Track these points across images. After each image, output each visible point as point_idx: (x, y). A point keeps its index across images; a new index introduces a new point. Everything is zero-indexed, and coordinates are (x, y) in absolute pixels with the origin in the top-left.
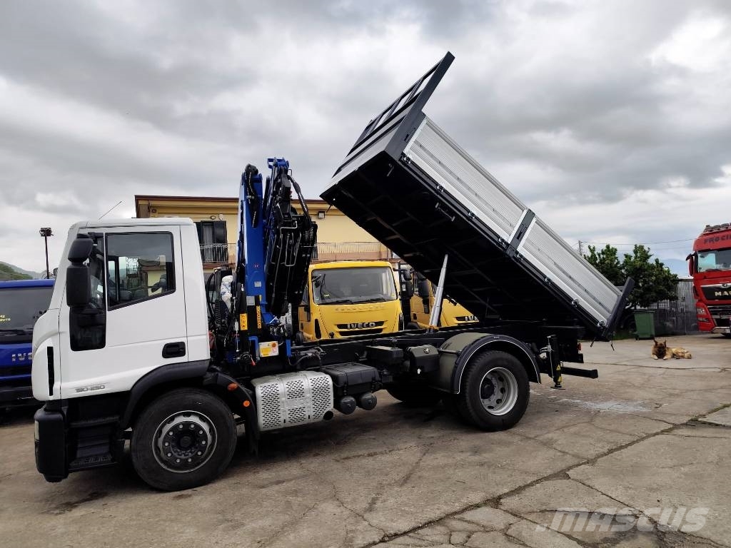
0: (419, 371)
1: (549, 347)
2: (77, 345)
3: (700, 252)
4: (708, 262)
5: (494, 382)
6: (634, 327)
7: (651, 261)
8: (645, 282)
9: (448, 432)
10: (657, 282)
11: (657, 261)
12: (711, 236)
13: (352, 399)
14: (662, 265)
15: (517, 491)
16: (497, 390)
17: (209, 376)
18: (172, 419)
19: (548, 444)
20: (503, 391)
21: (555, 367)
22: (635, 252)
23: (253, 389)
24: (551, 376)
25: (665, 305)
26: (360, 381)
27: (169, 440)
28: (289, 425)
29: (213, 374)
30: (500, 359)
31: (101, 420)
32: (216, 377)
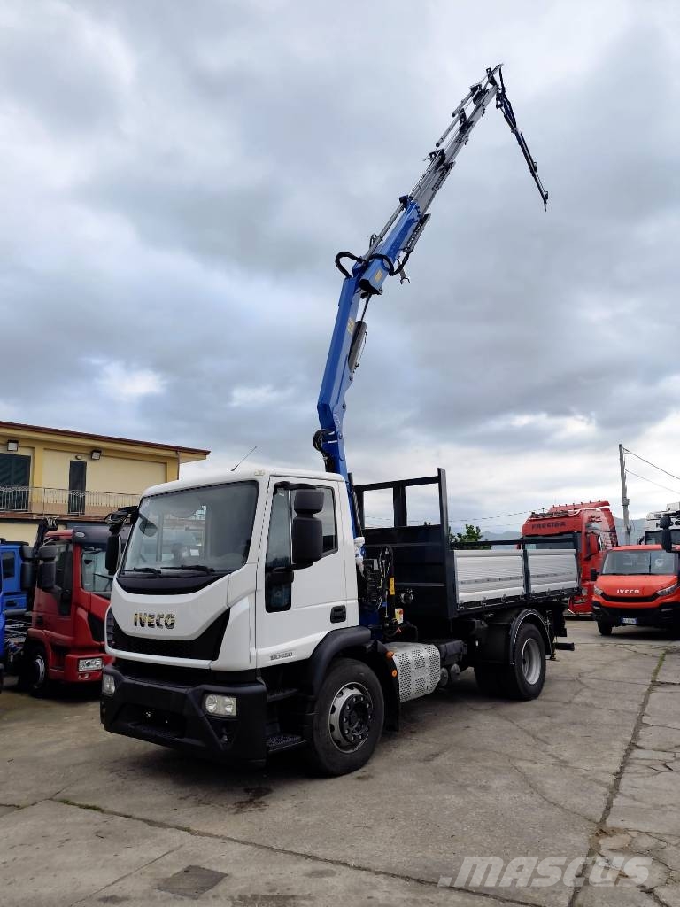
1: (548, 622)
2: (270, 608)
3: (529, 535)
15: (636, 737)
17: (369, 645)
18: (342, 693)
19: (590, 706)
21: (552, 641)
27: (346, 714)
28: (415, 696)
29: (373, 641)
30: (532, 630)
31: (282, 694)
32: (376, 644)
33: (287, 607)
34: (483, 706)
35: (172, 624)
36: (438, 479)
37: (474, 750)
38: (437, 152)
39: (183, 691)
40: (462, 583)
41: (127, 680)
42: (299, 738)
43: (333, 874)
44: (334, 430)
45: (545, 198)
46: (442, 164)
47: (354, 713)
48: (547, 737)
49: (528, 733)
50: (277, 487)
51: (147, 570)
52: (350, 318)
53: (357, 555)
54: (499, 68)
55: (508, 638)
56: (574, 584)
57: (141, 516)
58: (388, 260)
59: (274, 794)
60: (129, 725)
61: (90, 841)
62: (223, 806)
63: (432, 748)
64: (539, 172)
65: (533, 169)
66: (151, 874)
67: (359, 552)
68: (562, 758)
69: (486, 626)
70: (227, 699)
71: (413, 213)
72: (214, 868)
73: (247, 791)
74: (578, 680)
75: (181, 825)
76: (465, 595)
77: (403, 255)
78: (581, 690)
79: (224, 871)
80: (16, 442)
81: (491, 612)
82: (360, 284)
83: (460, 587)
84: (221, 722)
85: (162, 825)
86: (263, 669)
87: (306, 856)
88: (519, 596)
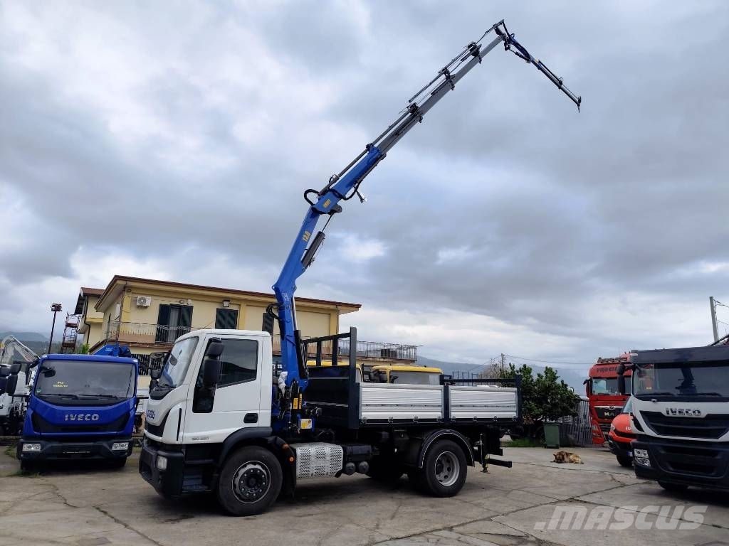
0: (396, 450)
1: (481, 443)
2: (196, 410)
3: (594, 378)
4: (601, 387)
5: (443, 462)
6: (543, 437)
7: (558, 381)
8: (552, 399)
9: (411, 496)
10: (562, 400)
11: (562, 382)
12: (602, 366)
13: (353, 464)
14: (566, 385)
15: (463, 525)
16: (445, 469)
17: (271, 439)
18: (245, 466)
19: (478, 505)
20: (449, 470)
21: (484, 456)
22: (546, 373)
23: (295, 450)
24: (481, 463)
25: (569, 419)
26: (360, 453)
27: (244, 479)
29: (275, 437)
30: (449, 445)
31: (201, 461)
32: (276, 439)
33: (210, 410)
36: (348, 336)
40: (367, 405)
45: (578, 102)
50: (211, 340)
54: (502, 23)
55: (421, 448)
56: (512, 414)
59: (191, 519)
64: (565, 84)
65: (559, 84)
66: (83, 537)
70: (165, 460)
73: (182, 516)
76: (366, 414)
80: (228, 301)
81: (403, 428)
83: (363, 408)
84: (160, 472)
85: (120, 522)
86: (186, 445)
88: (436, 419)
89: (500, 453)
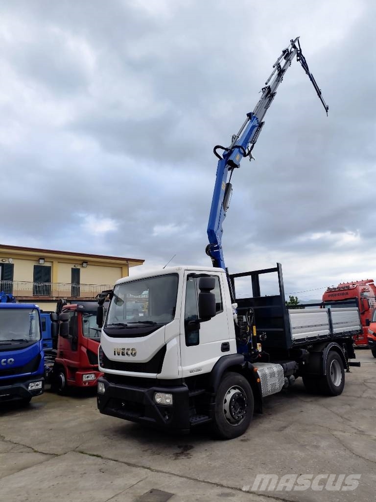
0: (304, 363)
1: (344, 350)
2: (188, 344)
12: (332, 293)
18: (230, 392)
21: (347, 360)
26: (291, 368)
27: (233, 404)
28: (271, 393)
29: (245, 362)
30: (335, 355)
31: (197, 392)
32: (247, 364)
33: (197, 343)
34: (309, 400)
35: (135, 354)
36: (277, 269)
37: (307, 425)
38: (266, 87)
39: (143, 391)
40: (294, 328)
41: (111, 385)
42: (207, 417)
43: (233, 495)
44: (217, 244)
45: (327, 109)
46: (269, 94)
47: (237, 403)
48: (349, 417)
49: (338, 415)
50: (189, 276)
51: (120, 324)
52: (223, 182)
53: (234, 314)
54: (297, 39)
55: (322, 359)
56: (358, 328)
57: (115, 295)
58: (243, 148)
59: (194, 449)
60: (113, 410)
61: (97, 474)
62: (167, 455)
63: (282, 424)
64: (322, 95)
65: (319, 93)
66: (132, 493)
67: (235, 312)
68: (360, 429)
69: (308, 353)
70: (167, 395)
71: (255, 122)
72: (166, 490)
73: (179, 447)
74: (364, 383)
75: (145, 466)
76: (296, 335)
77: (250, 145)
78: (366, 390)
79: (172, 492)
80: (44, 259)
81: (311, 344)
82: (227, 162)
83: (293, 331)
84: (164, 408)
85: (134, 465)
86: (186, 378)
87: (217, 485)
88: (326, 335)
89: (354, 357)
